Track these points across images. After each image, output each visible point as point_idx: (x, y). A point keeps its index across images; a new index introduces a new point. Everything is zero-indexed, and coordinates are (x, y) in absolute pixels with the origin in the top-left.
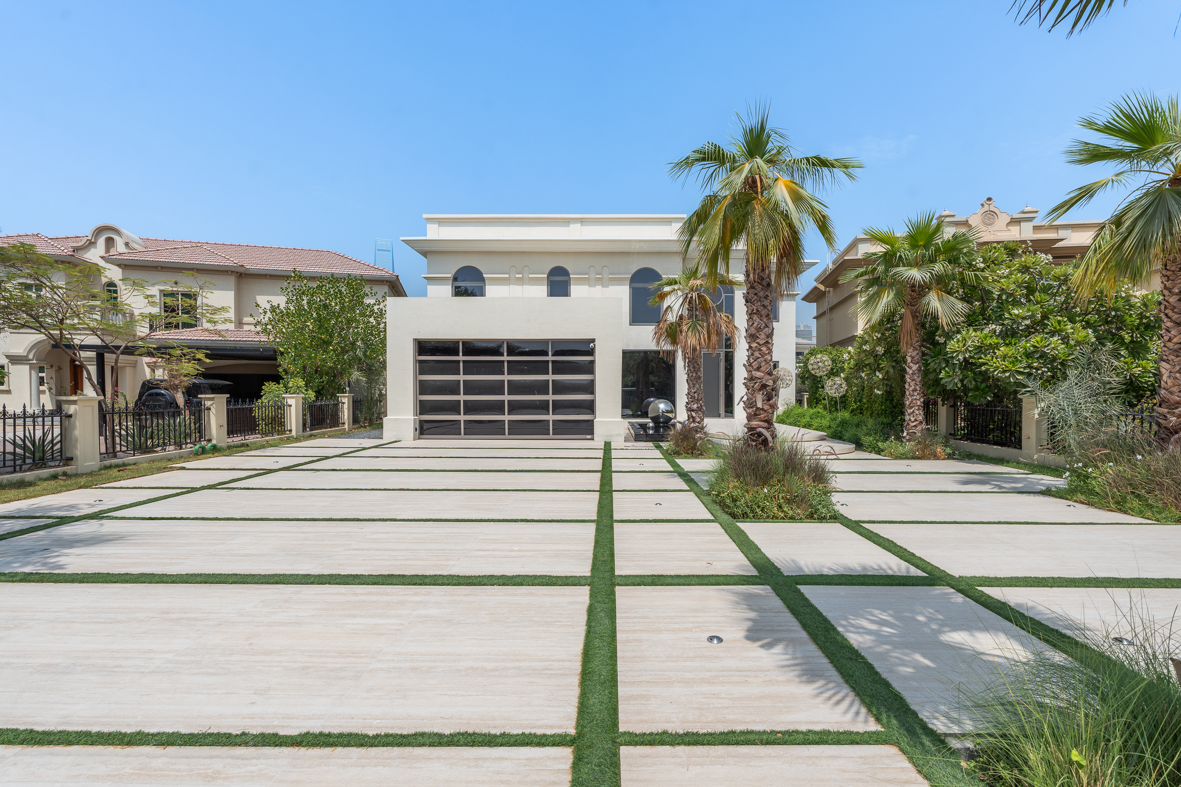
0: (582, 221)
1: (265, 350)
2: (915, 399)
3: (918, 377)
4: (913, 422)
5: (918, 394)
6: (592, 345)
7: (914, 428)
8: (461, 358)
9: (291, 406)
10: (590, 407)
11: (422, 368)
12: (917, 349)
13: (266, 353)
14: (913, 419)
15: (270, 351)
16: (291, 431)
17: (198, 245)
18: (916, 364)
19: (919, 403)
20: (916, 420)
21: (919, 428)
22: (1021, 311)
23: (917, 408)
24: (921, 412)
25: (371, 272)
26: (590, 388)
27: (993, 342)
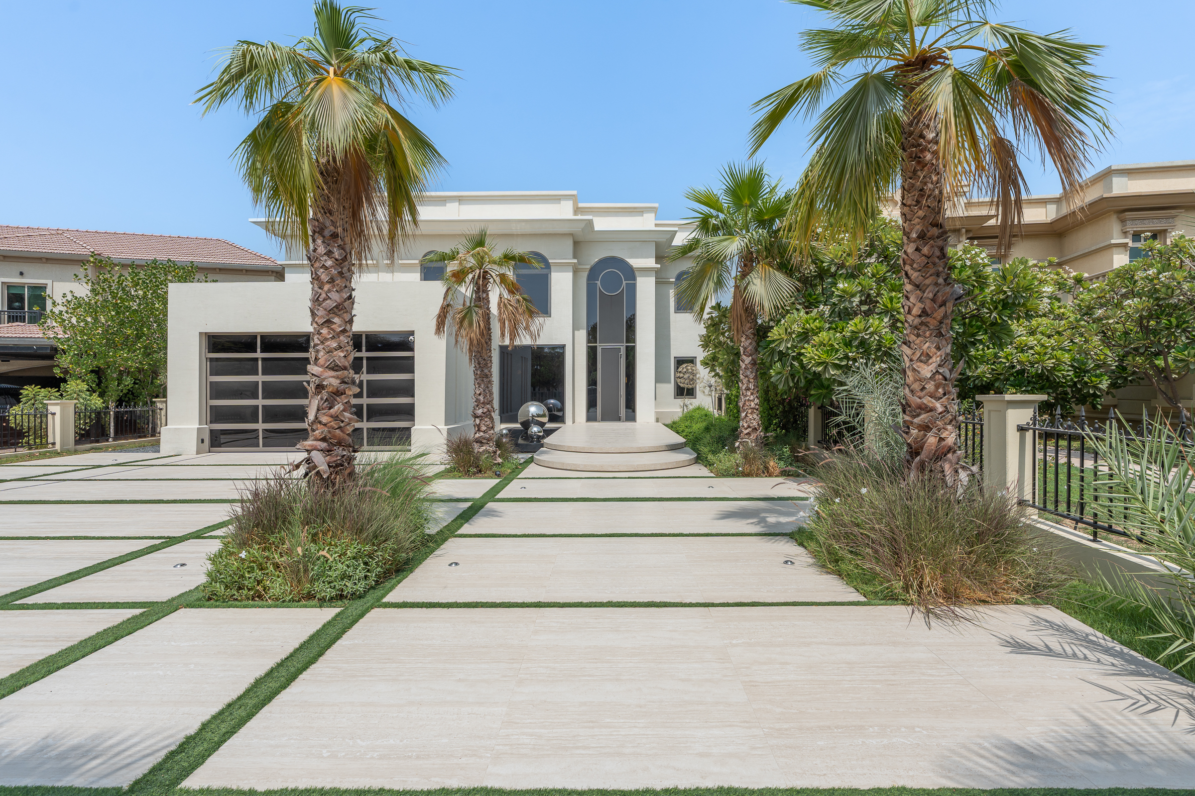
0: (461, 200)
1: (40, 348)
2: (748, 400)
3: (752, 372)
4: (746, 429)
5: (752, 394)
6: (411, 338)
7: (746, 437)
8: (259, 355)
9: (54, 414)
10: (408, 412)
11: (216, 367)
12: (750, 338)
13: (40, 352)
14: (746, 425)
15: (47, 348)
16: (54, 444)
17: (59, 233)
18: (749, 356)
19: (753, 405)
20: (749, 427)
21: (753, 436)
22: (846, 285)
23: (750, 411)
24: (755, 416)
25: (254, 262)
26: (408, 389)
27: (816, 326)
